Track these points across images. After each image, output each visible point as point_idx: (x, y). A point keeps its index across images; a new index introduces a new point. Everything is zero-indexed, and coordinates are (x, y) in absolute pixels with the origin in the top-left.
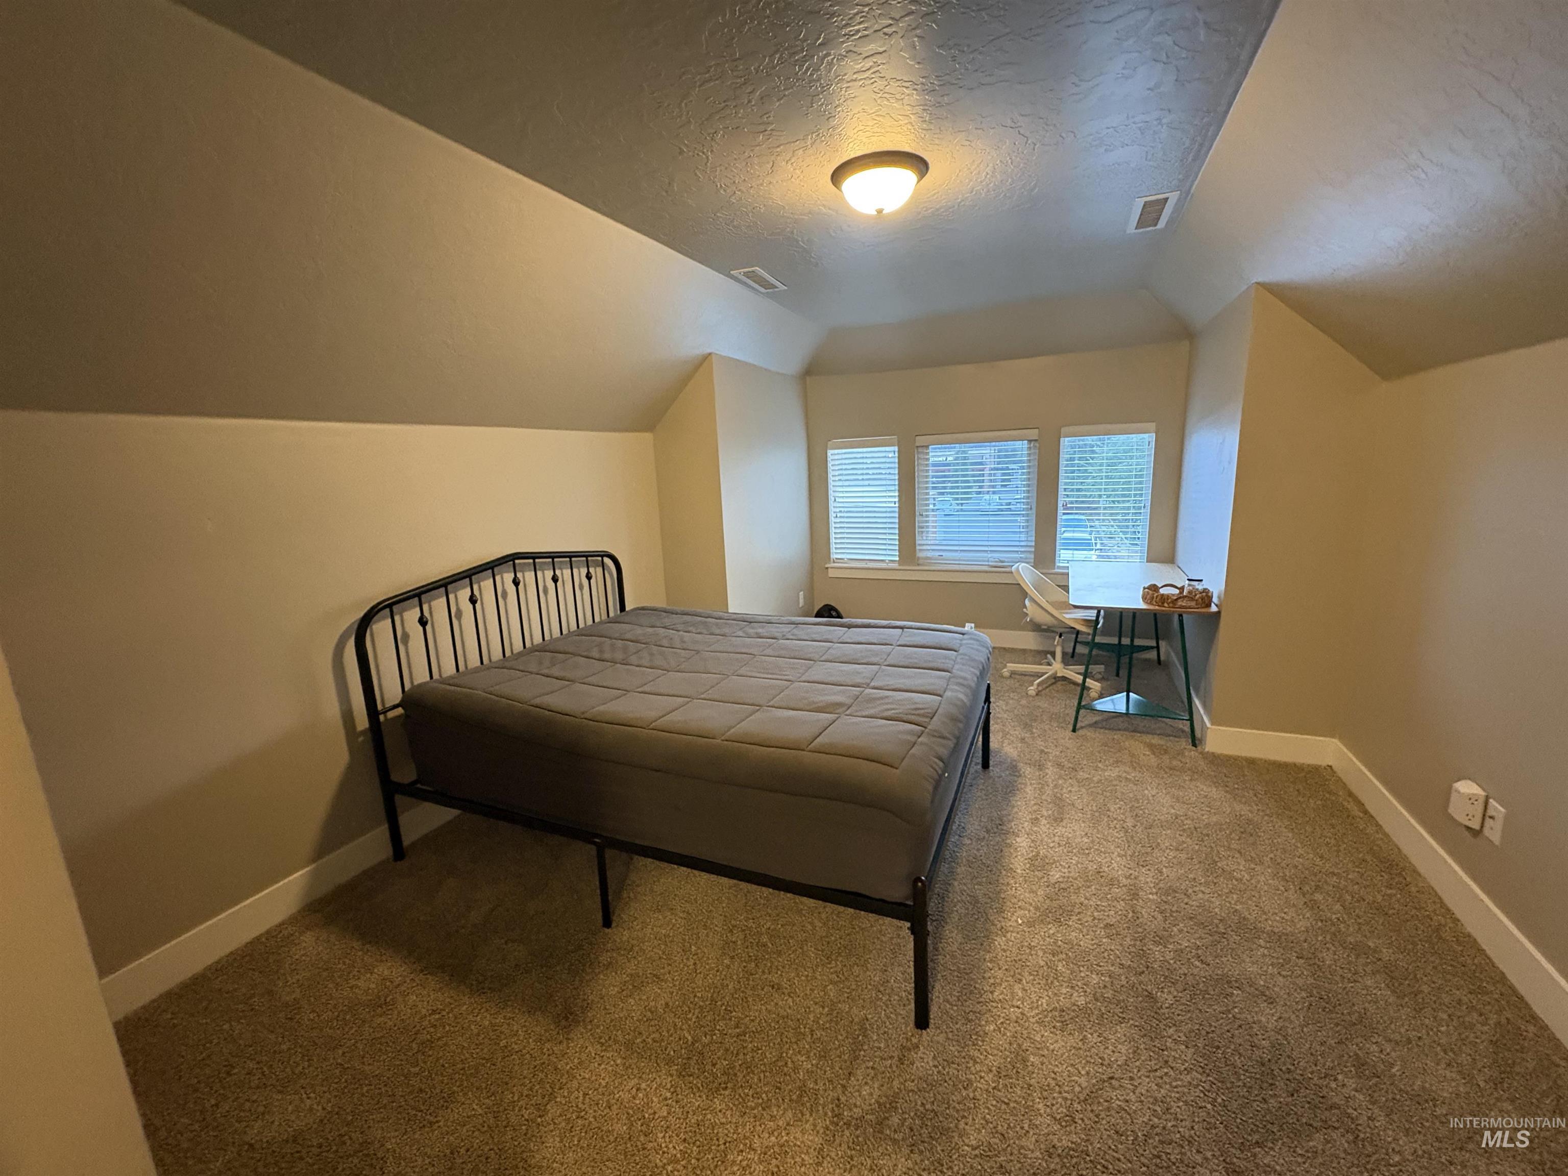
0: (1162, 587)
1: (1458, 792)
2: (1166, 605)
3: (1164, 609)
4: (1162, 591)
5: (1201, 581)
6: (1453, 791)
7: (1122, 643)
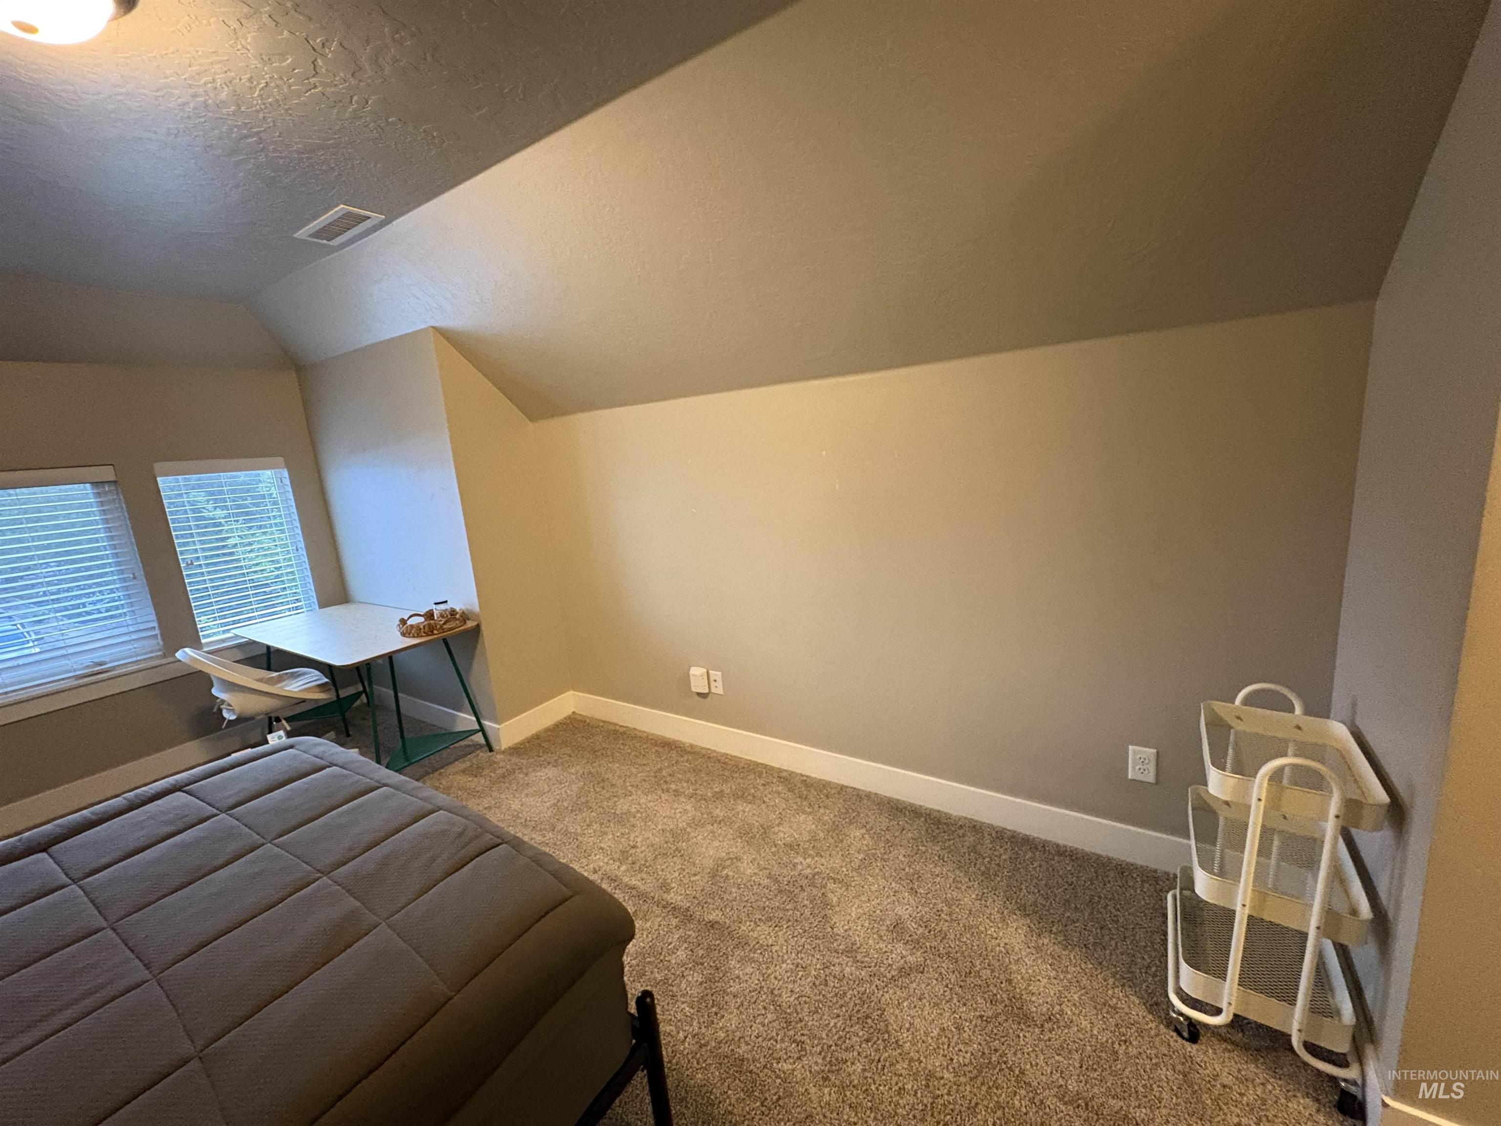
0: (408, 619)
1: (694, 675)
2: (435, 632)
3: (436, 636)
4: (409, 622)
5: (446, 602)
6: (691, 677)
7: (341, 696)
